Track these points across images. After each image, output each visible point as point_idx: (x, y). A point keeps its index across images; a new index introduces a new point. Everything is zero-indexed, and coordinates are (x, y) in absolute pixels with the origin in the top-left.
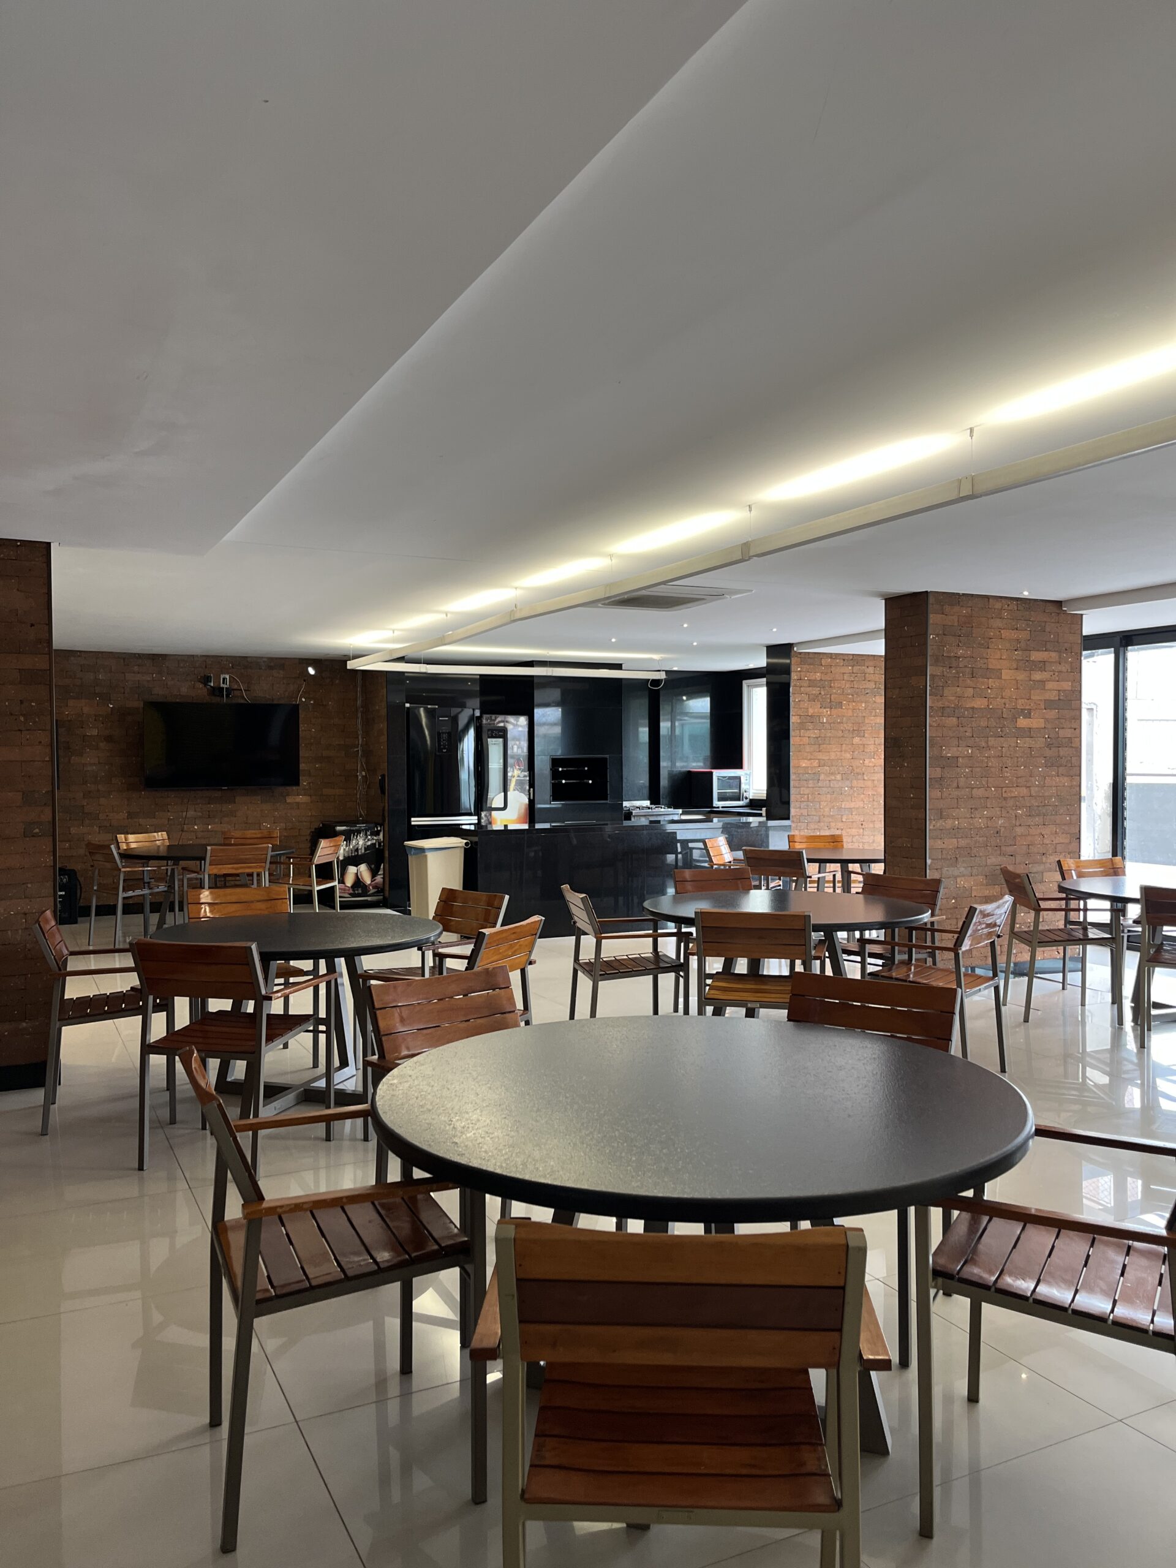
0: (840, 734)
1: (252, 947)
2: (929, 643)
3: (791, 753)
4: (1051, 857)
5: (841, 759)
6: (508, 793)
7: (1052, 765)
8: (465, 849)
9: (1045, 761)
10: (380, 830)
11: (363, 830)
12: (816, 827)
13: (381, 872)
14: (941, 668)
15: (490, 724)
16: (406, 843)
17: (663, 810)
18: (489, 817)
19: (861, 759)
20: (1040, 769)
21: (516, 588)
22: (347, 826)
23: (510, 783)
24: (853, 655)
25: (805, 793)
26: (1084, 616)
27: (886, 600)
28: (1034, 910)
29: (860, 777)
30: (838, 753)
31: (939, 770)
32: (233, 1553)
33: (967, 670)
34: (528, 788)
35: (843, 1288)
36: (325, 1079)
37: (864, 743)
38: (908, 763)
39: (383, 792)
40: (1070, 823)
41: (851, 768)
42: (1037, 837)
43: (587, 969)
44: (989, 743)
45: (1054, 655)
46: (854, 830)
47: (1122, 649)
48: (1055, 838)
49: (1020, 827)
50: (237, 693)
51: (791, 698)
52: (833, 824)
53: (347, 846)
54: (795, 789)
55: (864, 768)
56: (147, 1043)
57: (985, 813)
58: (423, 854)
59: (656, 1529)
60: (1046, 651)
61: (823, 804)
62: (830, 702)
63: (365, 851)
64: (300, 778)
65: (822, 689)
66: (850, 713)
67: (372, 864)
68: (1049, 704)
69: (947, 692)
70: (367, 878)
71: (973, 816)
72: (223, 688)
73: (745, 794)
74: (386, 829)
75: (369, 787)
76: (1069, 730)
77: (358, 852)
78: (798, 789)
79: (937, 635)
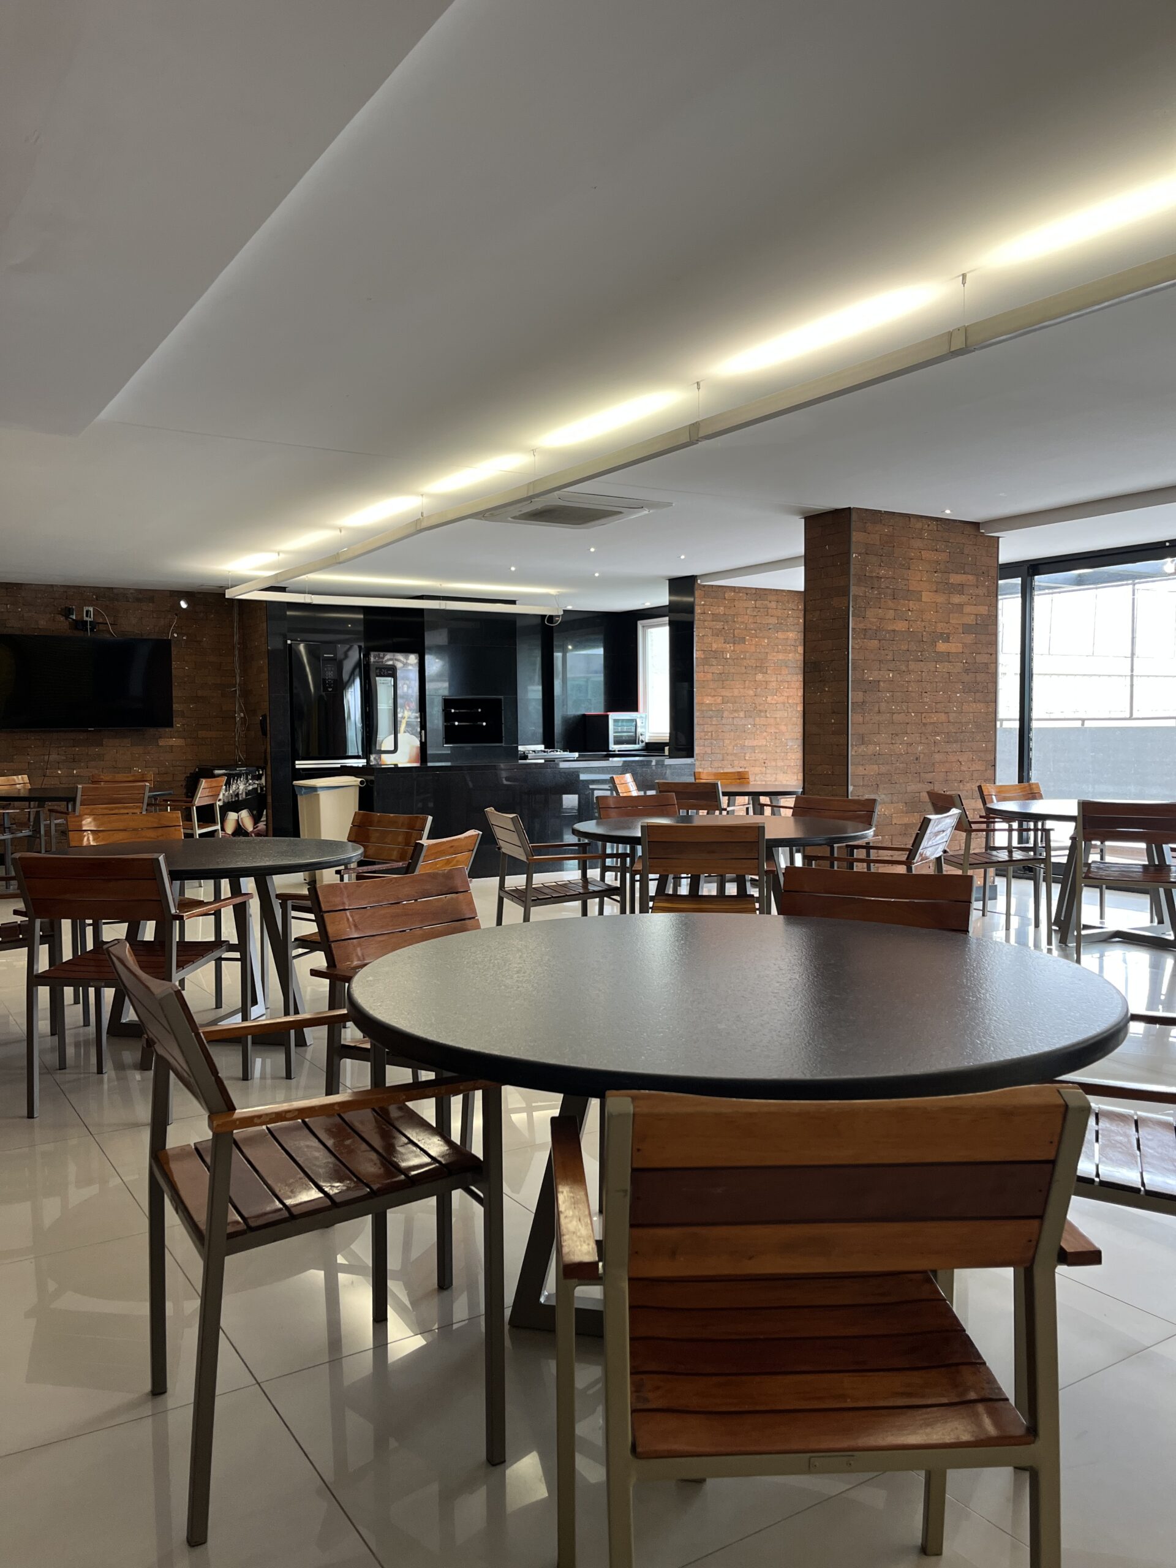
0: (743, 670)
1: (159, 858)
2: (852, 562)
3: (695, 690)
4: (968, 785)
5: (744, 696)
6: (399, 735)
7: (970, 691)
8: (360, 787)
9: (963, 687)
10: (262, 774)
11: (243, 773)
12: (720, 765)
13: (264, 819)
14: (863, 589)
15: (378, 662)
16: (294, 782)
17: (559, 754)
18: (379, 761)
19: (763, 696)
20: (958, 695)
21: (422, 495)
22: (226, 770)
23: (401, 724)
24: (756, 589)
25: (709, 730)
26: (1000, 539)
27: (806, 519)
28: (965, 831)
29: (762, 714)
30: (741, 690)
31: (861, 694)
32: (204, 1546)
33: (889, 591)
34: (419, 730)
35: (1053, 1162)
36: (241, 1014)
37: (767, 680)
38: (829, 687)
39: (264, 733)
40: (986, 750)
41: (754, 705)
42: (954, 764)
43: (517, 896)
44: (910, 667)
45: (970, 577)
46: (756, 768)
47: (1029, 578)
48: (972, 765)
49: (938, 754)
50: (101, 627)
51: (695, 633)
52: (736, 763)
53: (226, 791)
54: (699, 726)
55: (767, 705)
56: (35, 973)
57: (905, 738)
58: (315, 793)
59: (711, 1483)
60: (964, 574)
61: (727, 742)
62: (734, 636)
63: (246, 796)
64: (174, 719)
65: (726, 624)
66: (753, 649)
67: (254, 810)
68: (967, 629)
69: (870, 613)
70: (249, 825)
71: (893, 742)
72: (87, 621)
73: (641, 738)
74: (269, 772)
75: (248, 729)
76: (986, 656)
77: (238, 798)
78: (702, 727)
79: (860, 554)
